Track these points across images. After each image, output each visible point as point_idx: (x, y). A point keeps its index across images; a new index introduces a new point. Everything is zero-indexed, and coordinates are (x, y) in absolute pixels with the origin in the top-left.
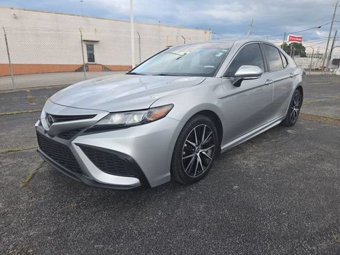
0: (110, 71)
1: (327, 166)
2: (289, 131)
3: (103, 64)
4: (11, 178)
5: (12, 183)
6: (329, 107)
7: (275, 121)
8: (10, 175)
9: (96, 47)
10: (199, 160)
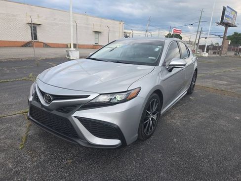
0: (50, 47)
1: (222, 122)
2: (191, 97)
3: (44, 42)
4: (9, 142)
5: (11, 146)
6: (207, 80)
7: (184, 92)
8: (5, 138)
9: (38, 29)
10: (151, 123)
